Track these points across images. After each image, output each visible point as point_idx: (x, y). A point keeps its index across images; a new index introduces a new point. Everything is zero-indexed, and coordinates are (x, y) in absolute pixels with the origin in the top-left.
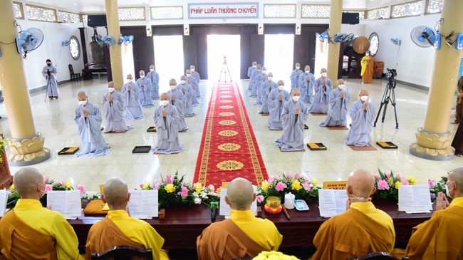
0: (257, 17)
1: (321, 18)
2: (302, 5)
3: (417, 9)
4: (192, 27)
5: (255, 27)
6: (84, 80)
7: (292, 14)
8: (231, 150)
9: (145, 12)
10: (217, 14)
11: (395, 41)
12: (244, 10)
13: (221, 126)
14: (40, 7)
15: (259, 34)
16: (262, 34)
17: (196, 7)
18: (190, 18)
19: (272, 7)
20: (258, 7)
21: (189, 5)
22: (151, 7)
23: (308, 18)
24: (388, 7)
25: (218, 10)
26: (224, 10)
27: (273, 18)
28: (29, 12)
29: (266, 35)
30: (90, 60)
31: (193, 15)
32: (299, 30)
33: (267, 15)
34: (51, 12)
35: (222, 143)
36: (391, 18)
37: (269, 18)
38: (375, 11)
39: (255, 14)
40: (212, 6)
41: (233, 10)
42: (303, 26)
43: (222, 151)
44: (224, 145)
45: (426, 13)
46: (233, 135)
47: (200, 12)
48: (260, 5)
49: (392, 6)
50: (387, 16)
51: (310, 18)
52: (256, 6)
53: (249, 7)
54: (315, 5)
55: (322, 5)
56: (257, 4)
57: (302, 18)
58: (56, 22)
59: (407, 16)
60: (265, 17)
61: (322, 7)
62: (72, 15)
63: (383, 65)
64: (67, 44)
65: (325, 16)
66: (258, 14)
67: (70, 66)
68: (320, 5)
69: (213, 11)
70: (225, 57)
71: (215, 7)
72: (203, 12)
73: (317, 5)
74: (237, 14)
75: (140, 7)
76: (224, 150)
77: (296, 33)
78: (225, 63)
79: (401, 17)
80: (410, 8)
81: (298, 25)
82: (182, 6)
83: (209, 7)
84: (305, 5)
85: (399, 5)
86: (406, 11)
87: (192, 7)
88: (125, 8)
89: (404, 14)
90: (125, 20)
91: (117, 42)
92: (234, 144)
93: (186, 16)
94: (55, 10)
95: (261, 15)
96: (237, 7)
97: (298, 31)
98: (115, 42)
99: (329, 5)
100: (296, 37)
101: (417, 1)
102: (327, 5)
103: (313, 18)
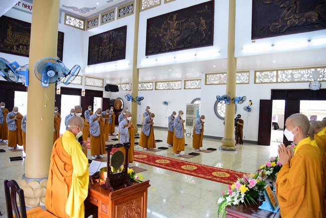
1: (96, 86)
3: (149, 86)
7: (79, 82)
16: (59, 94)
24: (129, 84)
29: (62, 95)
32: (84, 93)
42: (87, 91)
45: (156, 89)
51: (90, 86)
55: (97, 79)
57: (86, 85)
59: (143, 90)
61: (97, 80)
65: (98, 86)
68: (96, 78)
73: (94, 78)
77: (82, 95)
79: (139, 90)
80: (144, 86)
81: (84, 90)
84: (87, 77)
86: (142, 87)
97: (83, 94)
99: (101, 79)
100: (82, 98)
101: (149, 83)
102: (100, 79)
103: (92, 86)
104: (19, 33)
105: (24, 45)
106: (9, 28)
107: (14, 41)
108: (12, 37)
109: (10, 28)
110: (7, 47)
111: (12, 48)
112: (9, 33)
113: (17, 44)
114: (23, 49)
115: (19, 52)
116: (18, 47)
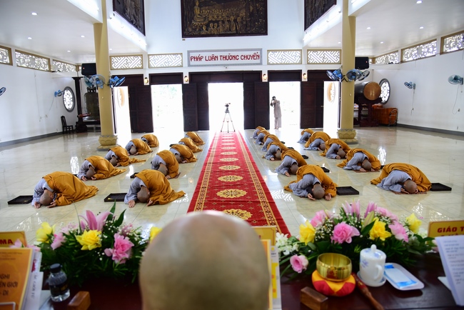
0: (261, 64)
1: (328, 64)
2: (308, 50)
3: (431, 49)
4: (191, 75)
5: (259, 73)
6: (78, 132)
7: (298, 60)
8: (234, 196)
9: (142, 61)
10: (219, 62)
11: (408, 85)
12: (247, 57)
13: (221, 171)
14: (32, 55)
15: (263, 81)
16: (267, 81)
17: (196, 55)
18: (189, 65)
19: (276, 54)
20: (261, 53)
21: (189, 52)
22: (149, 55)
23: (314, 64)
24: (397, 51)
25: (219, 58)
26: (226, 57)
27: (277, 64)
28: (19, 58)
29: (270, 83)
30: (84, 111)
31: (193, 62)
32: (306, 76)
33: (271, 61)
34: (45, 61)
35: (223, 189)
36: (402, 62)
37: (273, 64)
38: (384, 58)
39: (258, 61)
40: (213, 53)
41: (235, 57)
42: (310, 72)
43: (222, 198)
44: (225, 191)
45: (442, 53)
46: (236, 180)
47: (201, 59)
48: (263, 51)
49: (402, 50)
50: (397, 60)
51: (317, 64)
52: (259, 52)
53: (252, 53)
54: (321, 50)
55: (329, 50)
56: (261, 50)
57: (308, 64)
58: (50, 71)
59: (420, 58)
60: (269, 64)
61: (329, 52)
62: (67, 66)
63: (396, 112)
64: (60, 94)
65: (332, 62)
66: (261, 61)
67: (63, 118)
68: (326, 50)
69: (214, 58)
70: (227, 106)
71: (216, 54)
72: (203, 60)
73: (324, 50)
74: (240, 61)
75: (137, 56)
76: (225, 196)
77: (303, 80)
78: (227, 111)
79: (414, 60)
80: (423, 50)
81: (305, 71)
82: (181, 54)
83: (210, 54)
84: (311, 50)
85: (409, 48)
86: (418, 53)
87: (192, 54)
88: (122, 56)
89: (416, 56)
90: (121, 69)
91: (106, 83)
92: (237, 190)
93: (185, 64)
94: (49, 59)
95: (264, 62)
96: (240, 54)
97: (305, 78)
98: (104, 83)
99: (337, 50)
100: (303, 84)
101: (430, 42)
102: (334, 50)
103: (320, 64)
104: (207, 7)
105: (214, 22)
106: (195, 5)
107: (202, 20)
108: (199, 15)
109: (197, 4)
110: (195, 29)
111: (201, 29)
112: (197, 11)
113: (206, 22)
114: (213, 27)
115: (209, 32)
116: (208, 26)
